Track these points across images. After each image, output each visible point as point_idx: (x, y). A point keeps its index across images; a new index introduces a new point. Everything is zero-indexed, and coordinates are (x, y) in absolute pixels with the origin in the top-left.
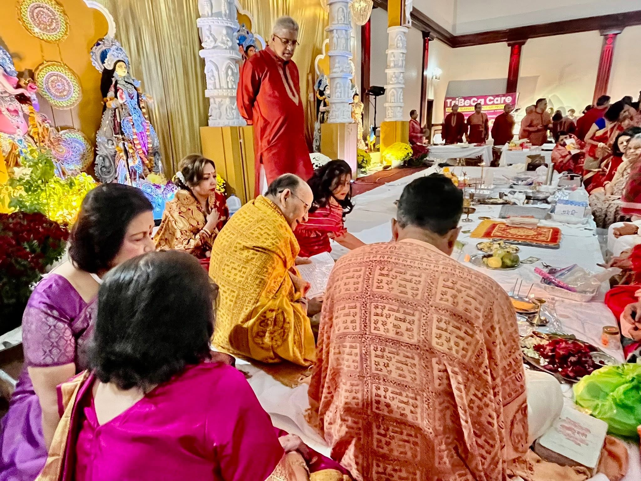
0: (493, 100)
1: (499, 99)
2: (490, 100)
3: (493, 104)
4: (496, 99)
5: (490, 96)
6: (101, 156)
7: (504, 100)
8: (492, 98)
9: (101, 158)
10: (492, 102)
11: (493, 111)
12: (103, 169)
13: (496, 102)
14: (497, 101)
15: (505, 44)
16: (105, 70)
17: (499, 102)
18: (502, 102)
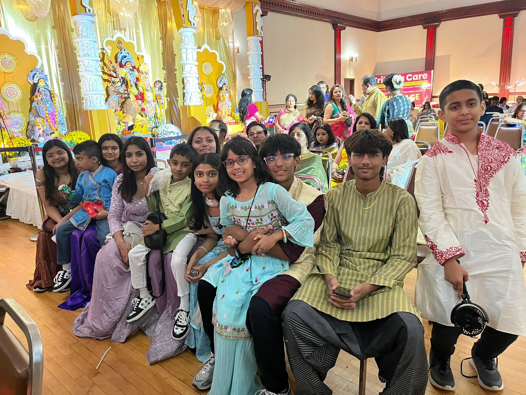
0: (412, 77)
1: (417, 76)
2: (409, 77)
3: (412, 80)
4: (415, 76)
5: (409, 73)
6: (31, 125)
7: (422, 77)
8: (411, 75)
9: (31, 126)
10: (411, 79)
11: (412, 87)
12: (32, 131)
13: (414, 79)
14: (415, 77)
15: (421, 27)
16: (34, 83)
17: (417, 79)
18: (420, 79)
